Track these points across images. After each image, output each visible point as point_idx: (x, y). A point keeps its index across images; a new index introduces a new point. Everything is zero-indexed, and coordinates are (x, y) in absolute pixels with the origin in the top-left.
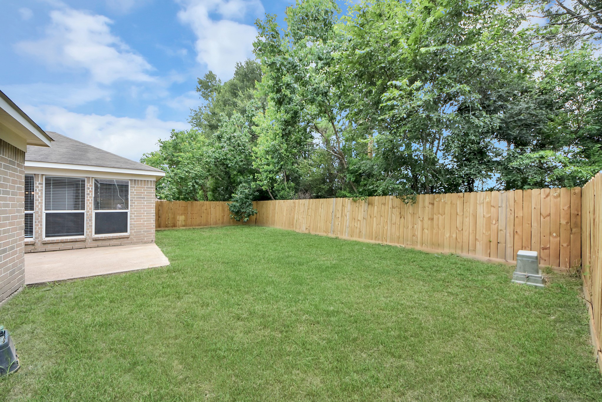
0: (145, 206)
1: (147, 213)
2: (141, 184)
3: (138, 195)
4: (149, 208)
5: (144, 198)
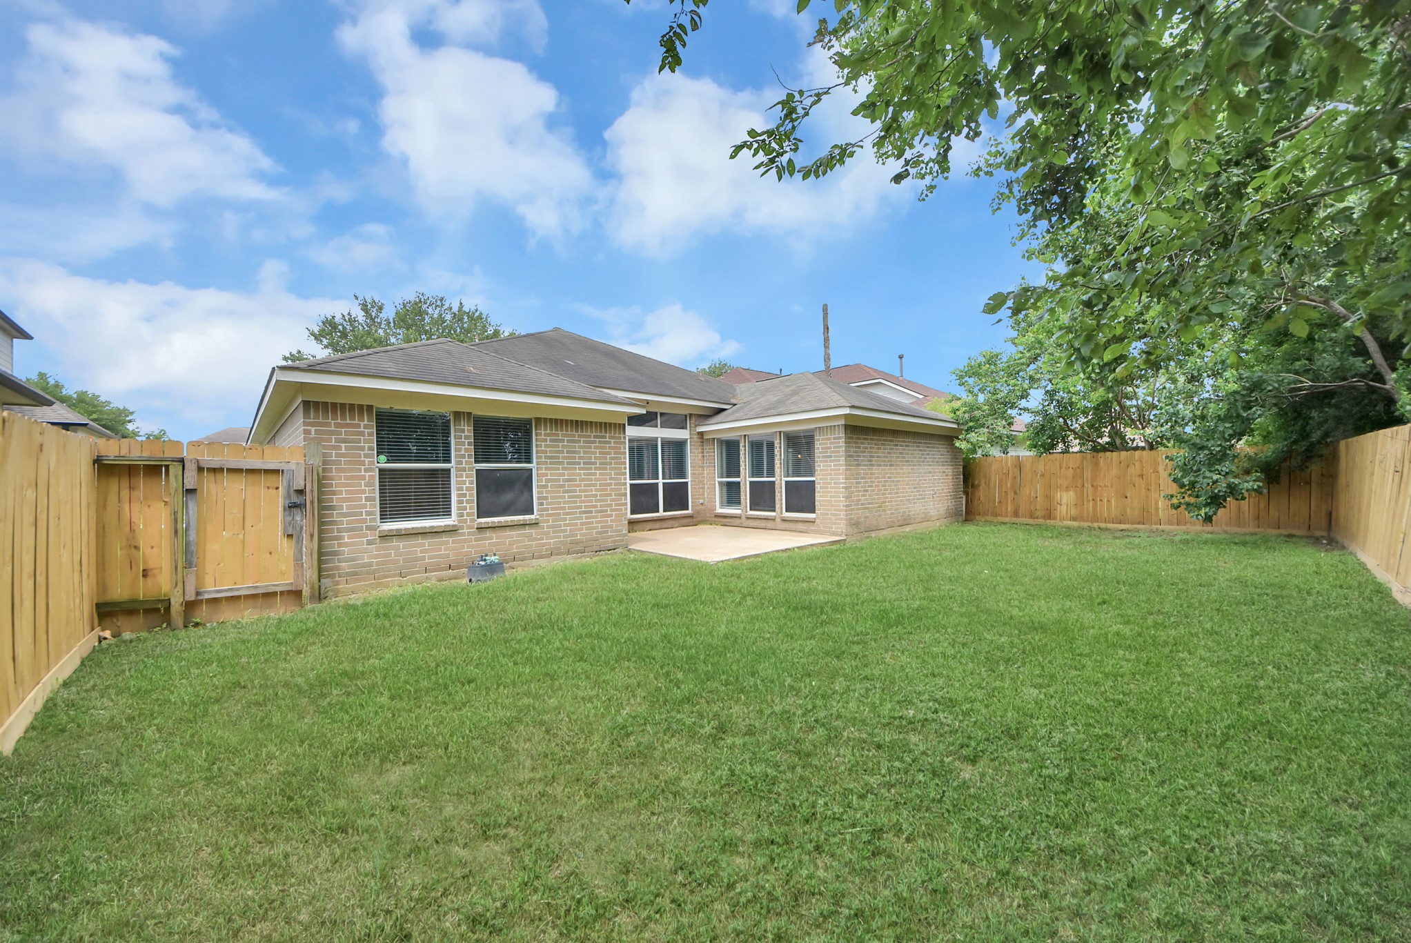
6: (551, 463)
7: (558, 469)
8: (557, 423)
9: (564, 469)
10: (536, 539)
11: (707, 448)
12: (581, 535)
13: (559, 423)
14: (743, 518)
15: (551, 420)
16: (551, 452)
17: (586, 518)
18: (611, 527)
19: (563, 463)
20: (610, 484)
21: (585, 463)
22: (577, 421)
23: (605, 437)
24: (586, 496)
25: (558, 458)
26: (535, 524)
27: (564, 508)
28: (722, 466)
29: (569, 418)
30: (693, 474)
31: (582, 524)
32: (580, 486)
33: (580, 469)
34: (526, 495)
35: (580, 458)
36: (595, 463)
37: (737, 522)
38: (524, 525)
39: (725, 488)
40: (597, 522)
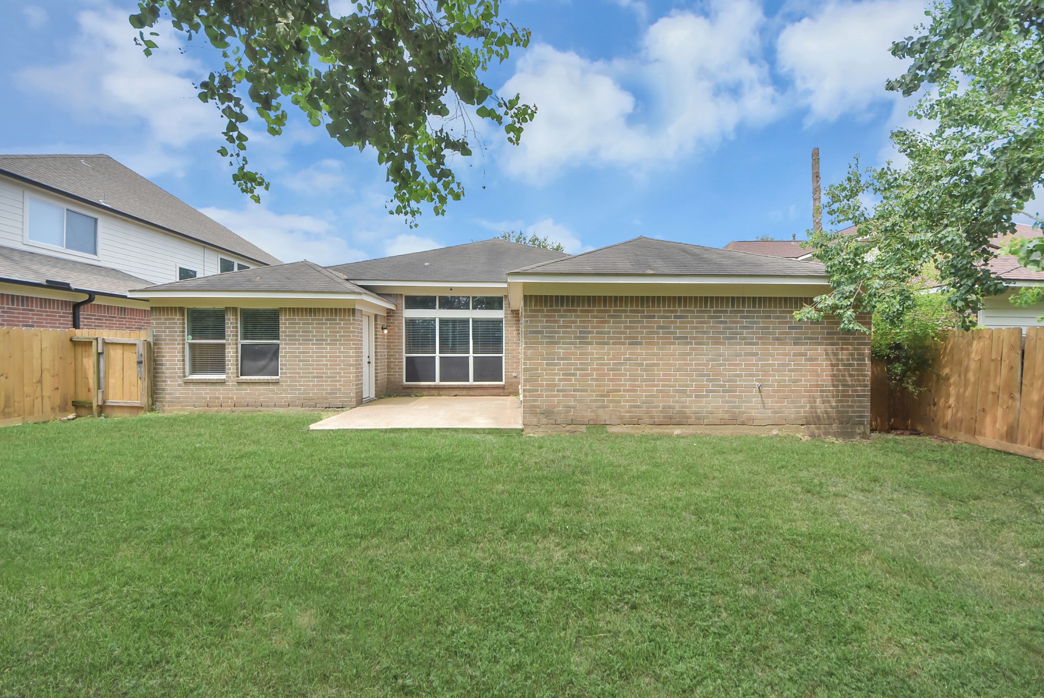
6: (289, 340)
7: (295, 344)
8: (294, 311)
9: (299, 344)
10: (277, 393)
12: (313, 393)
13: (297, 311)
15: (290, 309)
16: (289, 332)
17: (317, 381)
18: (340, 390)
19: (299, 340)
20: (340, 357)
21: (316, 340)
22: (310, 309)
23: (336, 320)
24: (317, 365)
25: (295, 336)
26: (276, 383)
27: (299, 373)
29: (304, 307)
31: (314, 386)
32: (312, 357)
33: (312, 344)
34: (274, 363)
35: (313, 336)
36: (326, 340)
38: (267, 383)
40: (327, 385)
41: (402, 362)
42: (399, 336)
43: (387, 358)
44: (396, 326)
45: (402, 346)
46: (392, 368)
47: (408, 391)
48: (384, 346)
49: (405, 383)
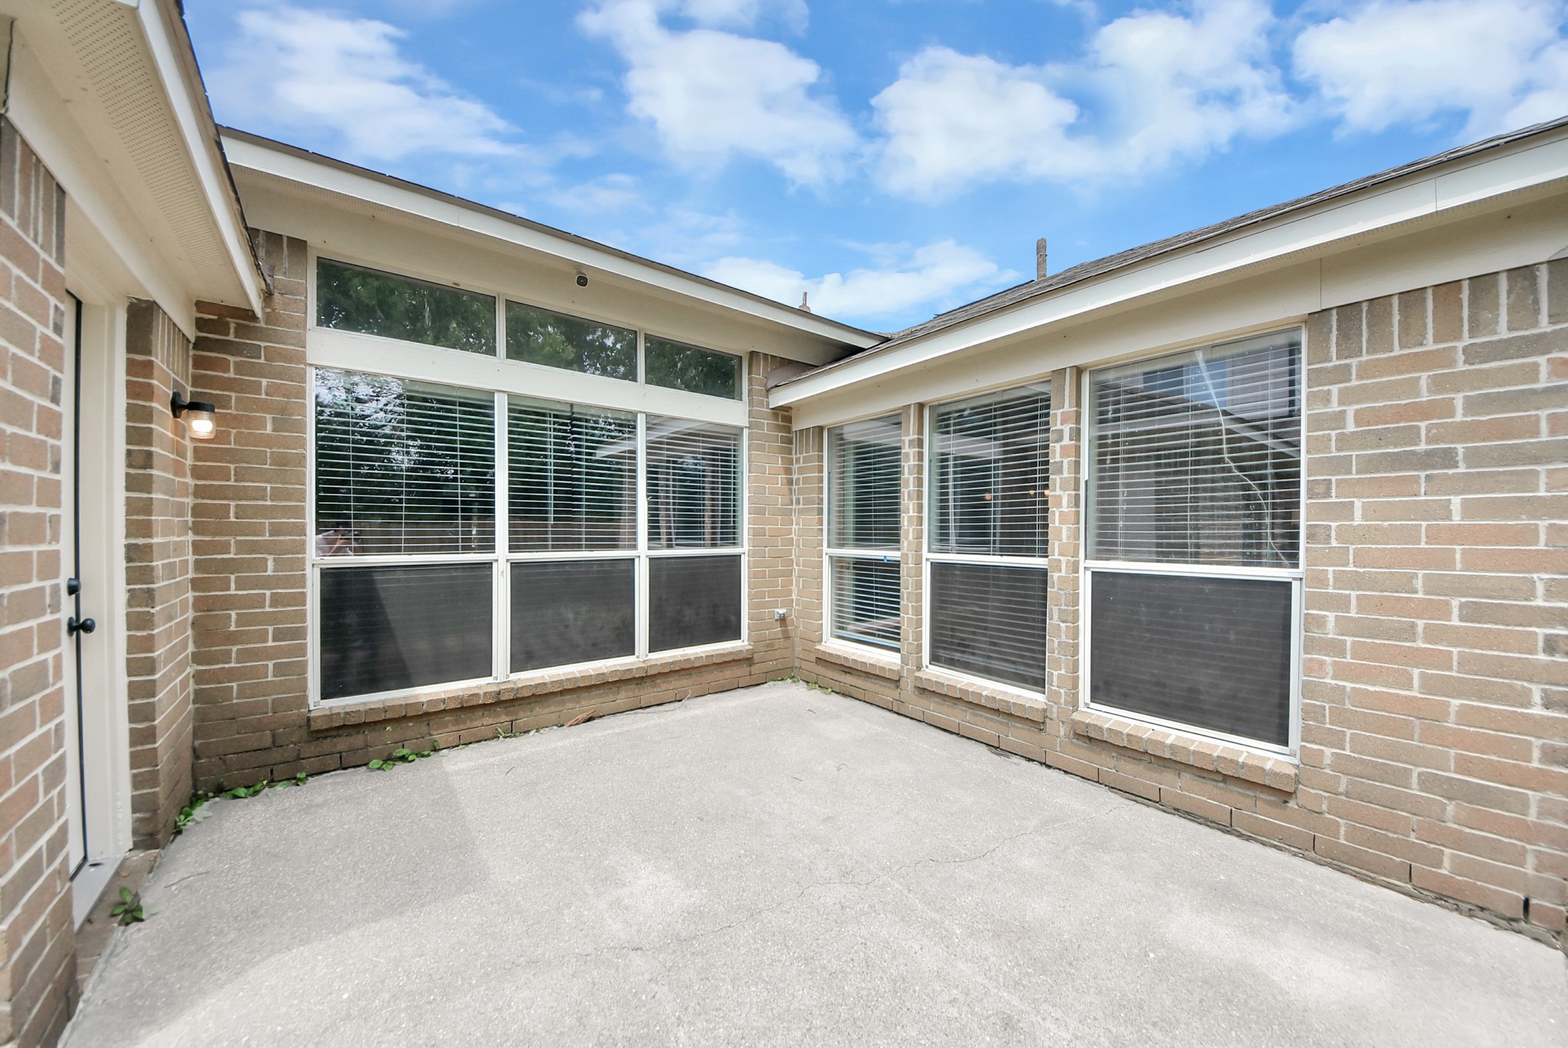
0: (1457, 535)
1: (1471, 613)
2: (1411, 332)
3: (1380, 438)
4: (1496, 561)
5: (1448, 458)
11: (801, 456)
14: (908, 685)
28: (842, 513)
30: (756, 534)
37: (888, 694)
39: (849, 576)
41: (301, 599)
42: (282, 461)
43: (196, 584)
44: (264, 407)
45: (299, 512)
46: (233, 638)
47: (342, 744)
48: (180, 510)
49: (318, 705)
